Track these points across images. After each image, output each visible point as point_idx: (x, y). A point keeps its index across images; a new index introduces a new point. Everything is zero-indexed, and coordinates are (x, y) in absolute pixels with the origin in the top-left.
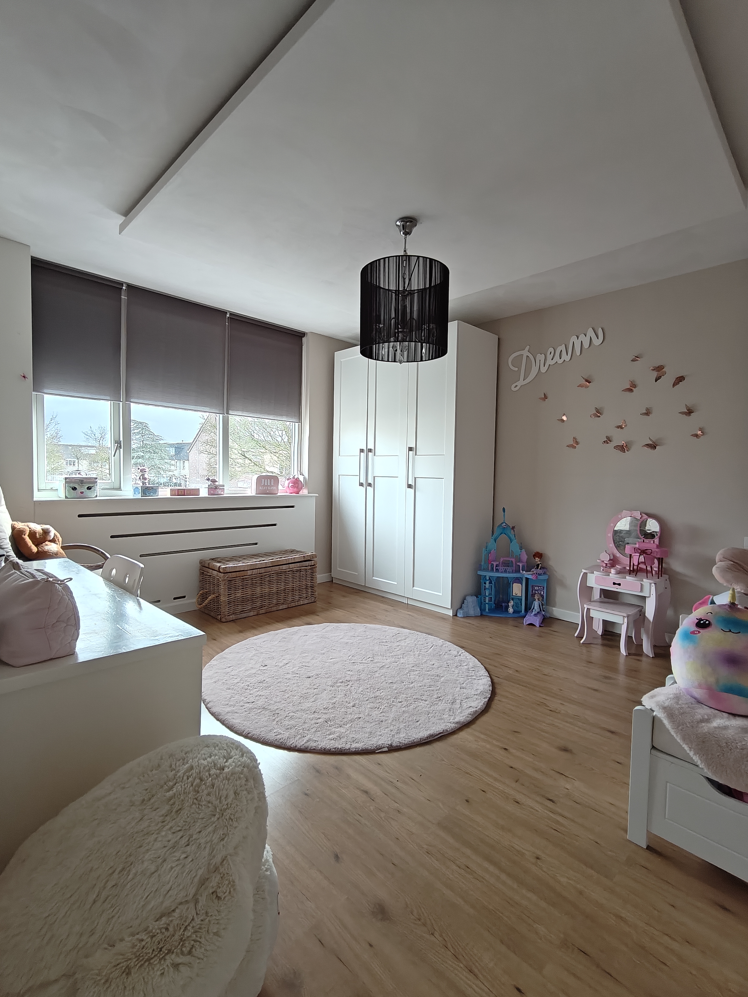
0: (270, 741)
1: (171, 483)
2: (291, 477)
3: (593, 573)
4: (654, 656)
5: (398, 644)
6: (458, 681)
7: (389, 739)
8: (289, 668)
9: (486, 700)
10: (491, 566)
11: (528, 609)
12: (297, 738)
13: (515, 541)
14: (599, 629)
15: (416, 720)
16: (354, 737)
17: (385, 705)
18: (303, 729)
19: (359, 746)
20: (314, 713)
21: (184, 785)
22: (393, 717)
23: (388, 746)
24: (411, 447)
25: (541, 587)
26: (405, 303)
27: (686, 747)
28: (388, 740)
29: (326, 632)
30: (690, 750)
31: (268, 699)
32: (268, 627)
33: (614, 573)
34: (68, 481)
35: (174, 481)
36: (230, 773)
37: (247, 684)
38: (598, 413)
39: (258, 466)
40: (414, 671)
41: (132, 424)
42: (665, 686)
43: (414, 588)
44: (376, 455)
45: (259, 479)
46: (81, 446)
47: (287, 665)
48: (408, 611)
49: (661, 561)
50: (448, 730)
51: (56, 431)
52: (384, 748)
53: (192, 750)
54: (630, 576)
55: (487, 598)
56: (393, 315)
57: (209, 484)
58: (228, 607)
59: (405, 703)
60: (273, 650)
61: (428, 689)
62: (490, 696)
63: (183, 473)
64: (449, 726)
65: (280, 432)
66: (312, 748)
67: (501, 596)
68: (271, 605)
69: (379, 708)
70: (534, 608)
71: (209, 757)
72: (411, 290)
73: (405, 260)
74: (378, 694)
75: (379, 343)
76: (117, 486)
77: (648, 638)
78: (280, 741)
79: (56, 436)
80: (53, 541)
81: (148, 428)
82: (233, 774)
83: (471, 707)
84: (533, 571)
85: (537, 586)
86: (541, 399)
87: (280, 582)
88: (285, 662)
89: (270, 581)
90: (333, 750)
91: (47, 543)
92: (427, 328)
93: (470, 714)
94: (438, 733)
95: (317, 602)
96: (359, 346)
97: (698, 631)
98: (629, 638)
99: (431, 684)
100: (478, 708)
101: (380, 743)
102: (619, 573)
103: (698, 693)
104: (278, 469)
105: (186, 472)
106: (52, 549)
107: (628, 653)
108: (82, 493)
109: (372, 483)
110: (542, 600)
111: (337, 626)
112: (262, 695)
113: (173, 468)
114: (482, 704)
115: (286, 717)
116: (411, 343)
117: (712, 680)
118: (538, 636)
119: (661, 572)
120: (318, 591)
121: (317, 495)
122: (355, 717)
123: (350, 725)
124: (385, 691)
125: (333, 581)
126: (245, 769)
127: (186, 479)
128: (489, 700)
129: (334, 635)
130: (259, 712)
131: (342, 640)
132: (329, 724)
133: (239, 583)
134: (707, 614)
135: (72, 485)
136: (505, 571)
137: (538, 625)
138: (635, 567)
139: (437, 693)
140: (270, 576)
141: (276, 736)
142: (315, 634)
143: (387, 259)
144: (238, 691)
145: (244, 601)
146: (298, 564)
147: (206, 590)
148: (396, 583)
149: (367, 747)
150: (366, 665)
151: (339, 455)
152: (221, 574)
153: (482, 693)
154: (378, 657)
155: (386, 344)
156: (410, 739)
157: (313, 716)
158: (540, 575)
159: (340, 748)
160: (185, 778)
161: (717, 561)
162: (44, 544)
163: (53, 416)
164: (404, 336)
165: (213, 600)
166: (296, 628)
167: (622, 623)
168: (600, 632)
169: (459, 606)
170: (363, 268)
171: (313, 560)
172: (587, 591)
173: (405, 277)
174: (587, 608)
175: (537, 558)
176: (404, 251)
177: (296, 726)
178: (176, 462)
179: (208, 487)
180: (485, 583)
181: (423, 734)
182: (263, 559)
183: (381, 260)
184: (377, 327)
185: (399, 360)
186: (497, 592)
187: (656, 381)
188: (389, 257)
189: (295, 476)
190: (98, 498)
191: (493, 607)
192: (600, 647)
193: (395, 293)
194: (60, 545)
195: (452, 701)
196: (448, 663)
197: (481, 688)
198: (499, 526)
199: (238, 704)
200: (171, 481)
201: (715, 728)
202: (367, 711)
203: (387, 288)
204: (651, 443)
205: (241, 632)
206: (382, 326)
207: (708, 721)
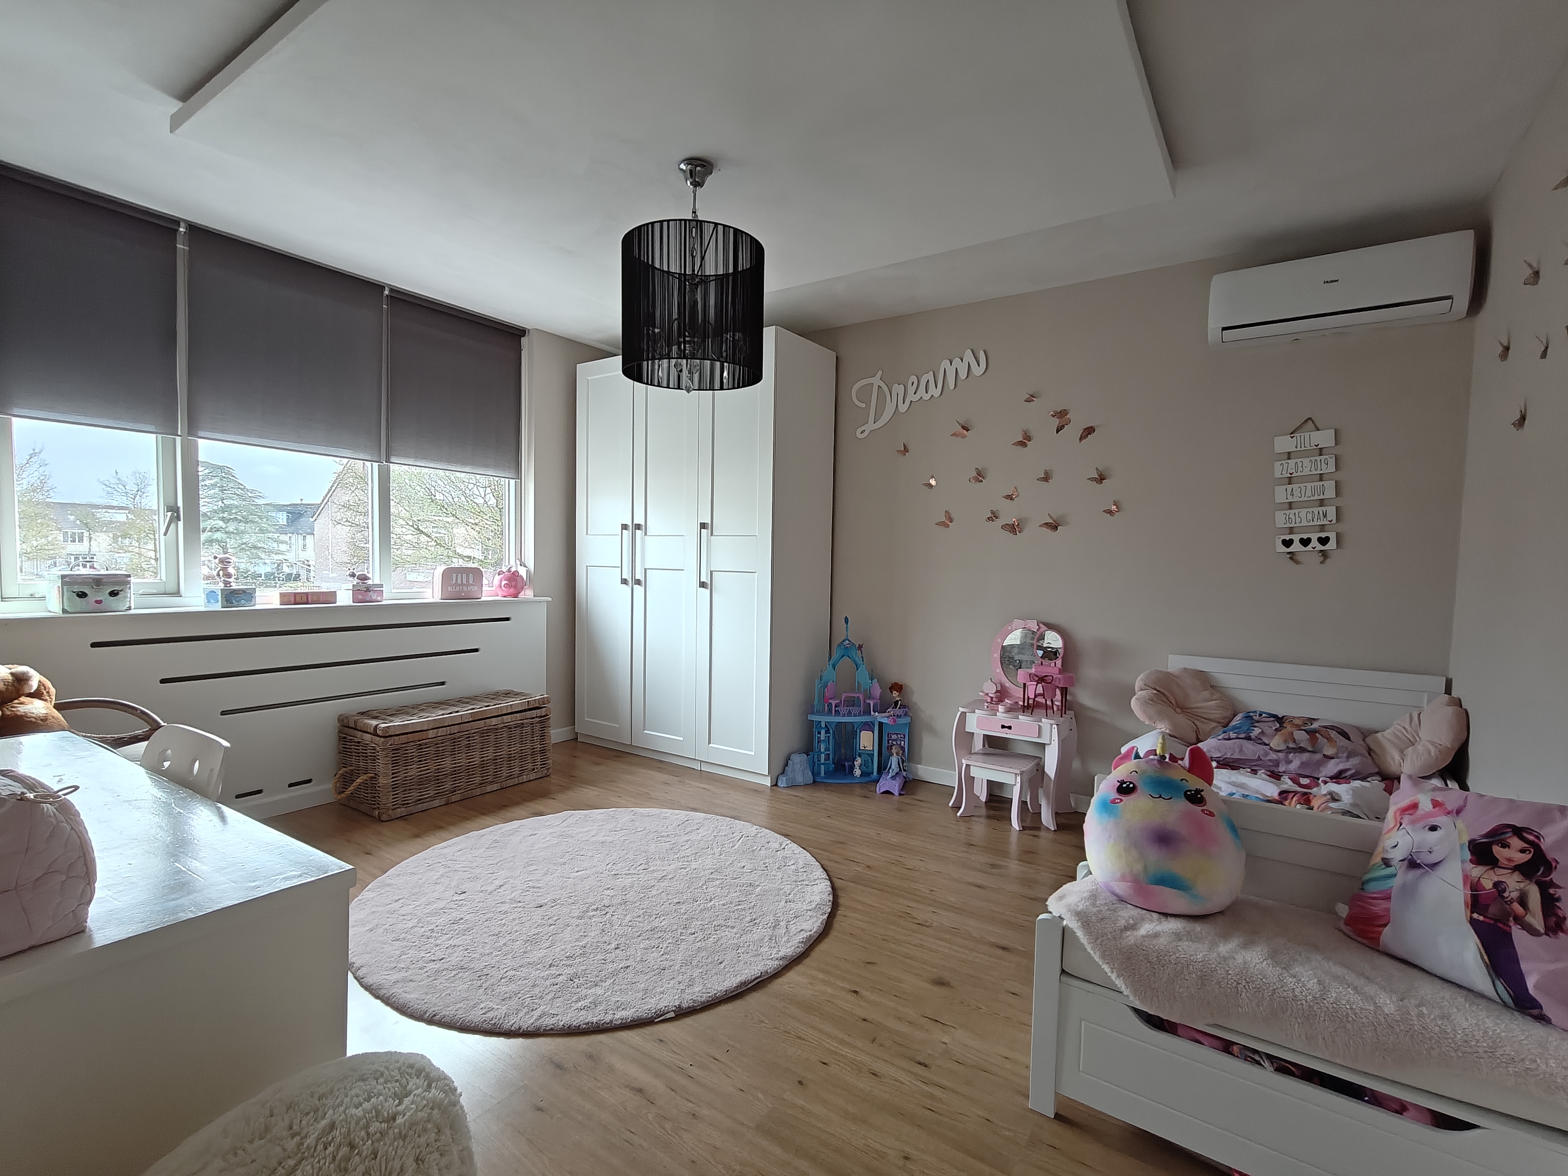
0: (473, 1025)
1: (281, 575)
2: (504, 571)
3: (975, 712)
4: (1056, 829)
5: (686, 838)
6: (782, 891)
7: (677, 997)
8: (505, 892)
9: (825, 917)
10: (828, 706)
11: (883, 768)
12: (521, 1014)
13: (862, 668)
14: (982, 794)
15: (719, 961)
16: (618, 1001)
17: (668, 941)
18: (532, 997)
19: (628, 1014)
20: (550, 967)
21: (319, 1162)
22: (682, 960)
23: (674, 1009)
24: (704, 523)
25: (900, 734)
26: (694, 296)
27: (1106, 968)
28: (675, 999)
29: (567, 827)
30: (1112, 972)
31: (468, 951)
32: (468, 825)
33: (1003, 711)
34: (67, 581)
35: (286, 570)
36: (407, 1124)
37: (429, 928)
38: (980, 476)
39: (444, 547)
40: (713, 880)
41: (200, 469)
42: (1075, 880)
43: (710, 745)
44: (648, 534)
45: (448, 574)
46: (97, 507)
47: (502, 887)
48: (701, 783)
49: (1064, 691)
50: (769, 971)
51: (41, 478)
52: (669, 1012)
53: (332, 1091)
54: (1023, 715)
55: (823, 756)
56: (675, 316)
57: (355, 583)
58: (393, 795)
59: (700, 935)
60: (475, 864)
61: (737, 907)
62: (829, 910)
63: (303, 556)
64: (770, 964)
65: (482, 490)
66: (547, 1028)
67: (843, 751)
68: (473, 787)
69: (658, 947)
70: (890, 767)
71: (365, 1100)
72: (705, 276)
73: (694, 227)
74: (656, 923)
75: (653, 359)
76: (172, 588)
77: (1048, 803)
78: (491, 1022)
79: (41, 486)
80: (37, 695)
81: (233, 476)
82: (412, 1124)
83: (802, 930)
84: (889, 712)
85: (895, 734)
86: (899, 451)
87: (487, 747)
88: (497, 883)
89: (468, 746)
90: (584, 1026)
91: (23, 699)
92: (731, 339)
93: (802, 941)
94: (753, 977)
95: (552, 776)
96: (621, 357)
97: (1120, 799)
98: (1023, 804)
99: (741, 900)
100: (813, 932)
101: (662, 1005)
102: (1009, 710)
103: (1121, 888)
104: (480, 552)
105: (309, 554)
106: (34, 711)
107: (1023, 827)
108: (99, 602)
109: (643, 579)
110: (902, 754)
111: (586, 816)
112: (458, 944)
113: (283, 547)
114: (818, 924)
115: (501, 979)
116: (706, 361)
117: (1138, 867)
118: (897, 809)
119: (1066, 706)
120: (553, 757)
121: (550, 599)
122: (620, 966)
123: (612, 980)
124: (668, 917)
125: (577, 738)
126: (436, 1112)
127: (308, 568)
128: (828, 917)
129: (582, 830)
130: (452, 975)
131: (594, 839)
132: (576, 983)
133: (413, 751)
134: (1131, 773)
135: (77, 589)
136: (849, 714)
137: (897, 793)
138: (1031, 702)
139: (751, 913)
140: (469, 737)
141: (483, 1014)
142: (550, 831)
143: (665, 224)
144: (413, 943)
145: (421, 782)
146: (518, 715)
147: (351, 768)
148: (682, 739)
149: (640, 1015)
150: (635, 878)
151: (587, 534)
152: (378, 738)
153: (818, 906)
154: (656, 862)
155: (666, 361)
156: (709, 993)
157: (547, 972)
158: (899, 716)
159: (596, 1023)
160: (320, 1147)
161: (1136, 691)
162: (16, 701)
163: (34, 450)
164: (694, 349)
165: (364, 783)
166: (516, 824)
167: (1014, 784)
168: (983, 798)
169: (780, 770)
170: (626, 235)
171: (544, 707)
172: (965, 738)
173: (694, 254)
174: (967, 765)
175: (895, 692)
176: (693, 212)
177: (518, 993)
178: (290, 537)
179: (352, 588)
180: (819, 733)
181: (731, 982)
182: (457, 709)
183: (656, 224)
184: (650, 332)
185: (686, 387)
186: (837, 746)
187: (1057, 433)
188: (668, 221)
189: (511, 567)
190: (132, 612)
191: (831, 769)
192: (983, 820)
193: (679, 279)
194: (51, 702)
195: (773, 924)
196: (766, 863)
197: (817, 899)
198: (839, 645)
199: (413, 966)
200: (280, 571)
201: (1143, 936)
202: (639, 954)
203: (667, 270)
204: (1051, 521)
205: (417, 836)
206: (659, 330)
207: (1133, 927)
